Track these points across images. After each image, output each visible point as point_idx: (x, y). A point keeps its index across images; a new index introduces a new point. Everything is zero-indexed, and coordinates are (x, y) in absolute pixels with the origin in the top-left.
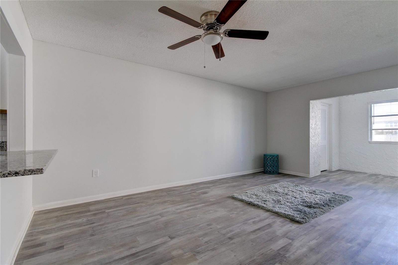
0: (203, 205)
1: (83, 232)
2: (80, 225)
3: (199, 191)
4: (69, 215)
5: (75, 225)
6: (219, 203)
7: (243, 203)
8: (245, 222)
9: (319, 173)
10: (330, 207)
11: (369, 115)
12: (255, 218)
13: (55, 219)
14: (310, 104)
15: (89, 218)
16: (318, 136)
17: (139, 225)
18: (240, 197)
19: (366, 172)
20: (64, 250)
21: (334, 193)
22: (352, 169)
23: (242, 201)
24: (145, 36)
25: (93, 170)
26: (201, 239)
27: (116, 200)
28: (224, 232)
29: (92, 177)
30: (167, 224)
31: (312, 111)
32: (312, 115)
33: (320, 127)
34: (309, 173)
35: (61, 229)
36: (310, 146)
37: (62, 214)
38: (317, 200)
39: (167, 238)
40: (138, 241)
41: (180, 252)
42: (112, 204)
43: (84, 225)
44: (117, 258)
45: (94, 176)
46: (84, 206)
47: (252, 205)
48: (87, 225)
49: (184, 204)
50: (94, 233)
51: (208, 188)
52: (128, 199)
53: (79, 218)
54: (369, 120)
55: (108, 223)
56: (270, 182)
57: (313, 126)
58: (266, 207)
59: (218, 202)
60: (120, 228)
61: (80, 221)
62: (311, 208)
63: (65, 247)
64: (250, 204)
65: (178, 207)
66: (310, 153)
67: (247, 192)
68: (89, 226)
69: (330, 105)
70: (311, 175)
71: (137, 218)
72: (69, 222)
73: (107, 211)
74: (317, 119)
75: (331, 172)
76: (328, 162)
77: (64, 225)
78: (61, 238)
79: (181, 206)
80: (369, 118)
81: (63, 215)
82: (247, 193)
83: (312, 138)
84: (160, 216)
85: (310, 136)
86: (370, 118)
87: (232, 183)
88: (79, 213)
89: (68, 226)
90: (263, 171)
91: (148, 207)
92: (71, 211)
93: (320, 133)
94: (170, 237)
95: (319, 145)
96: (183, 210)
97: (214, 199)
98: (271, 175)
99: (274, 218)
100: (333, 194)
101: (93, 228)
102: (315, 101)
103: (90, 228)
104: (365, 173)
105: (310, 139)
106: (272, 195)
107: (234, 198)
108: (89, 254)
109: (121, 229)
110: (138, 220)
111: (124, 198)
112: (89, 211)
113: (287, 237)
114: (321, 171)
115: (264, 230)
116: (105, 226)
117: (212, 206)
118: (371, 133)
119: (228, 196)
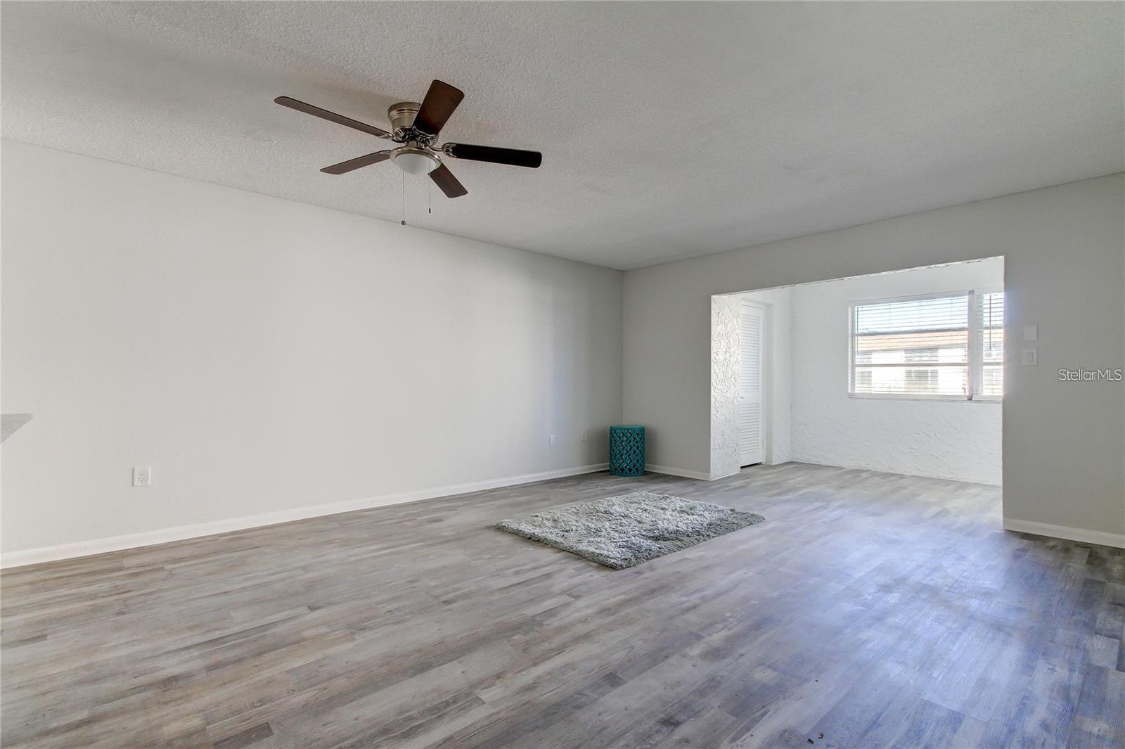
0: (421, 544)
1: (97, 609)
2: (93, 596)
3: (424, 517)
4: (65, 579)
5: (80, 598)
6: (460, 539)
7: (515, 537)
8: (498, 574)
9: (737, 471)
10: (701, 537)
11: (850, 332)
12: (524, 564)
13: (28, 587)
14: (712, 302)
15: (118, 583)
16: (733, 380)
17: (244, 589)
18: (515, 526)
19: (843, 466)
20: (47, 642)
21: (732, 510)
22: (814, 461)
23: (516, 533)
24: (265, 139)
25: (133, 470)
26: (379, 606)
27: (198, 543)
28: (438, 592)
29: (133, 485)
30: (311, 586)
31: (717, 322)
32: (716, 329)
33: (740, 360)
34: (708, 471)
35: (43, 605)
36: (712, 407)
37: (47, 577)
38: (680, 524)
39: (304, 609)
40: (232, 618)
41: (323, 630)
42: (186, 552)
43: (102, 597)
44: (173, 648)
45: (136, 483)
46: (109, 559)
47: (534, 540)
48: (110, 596)
49: (372, 544)
50: (125, 610)
51: (452, 509)
52: (233, 540)
53: (93, 583)
54: (850, 342)
55: (166, 590)
56: (611, 493)
57: (721, 357)
58: (562, 543)
59: (458, 539)
60: (195, 597)
61: (93, 588)
62: (659, 540)
63: (48, 637)
64: (530, 538)
65: (356, 551)
66: (712, 421)
67: (538, 514)
68: (117, 597)
69: (769, 306)
70: (714, 475)
71: (242, 578)
72: (64, 591)
73: (168, 567)
74: (732, 341)
75: (770, 467)
76: (763, 443)
77: (48, 599)
78: (42, 622)
79: (363, 548)
80: (850, 339)
81: (50, 579)
82: (537, 516)
83: (718, 387)
84: (303, 570)
85: (713, 381)
86: (852, 338)
87: (517, 496)
88: (93, 573)
89: (59, 600)
90: (609, 468)
91: (279, 554)
92: (69, 570)
93: (739, 373)
94: (309, 608)
95: (735, 400)
96: (364, 556)
97: (453, 533)
98: (622, 478)
99: (566, 563)
100: (730, 512)
101: (125, 601)
102: (725, 297)
103: (116, 600)
104: (841, 468)
105: (712, 388)
106: (592, 519)
107: (501, 529)
108: (108, 645)
109: (198, 598)
110: (246, 580)
111: (220, 538)
112: (121, 569)
113: (569, 595)
114: (742, 467)
115: (528, 585)
116: (158, 595)
117: (440, 547)
118: (853, 373)
119: (489, 524)
